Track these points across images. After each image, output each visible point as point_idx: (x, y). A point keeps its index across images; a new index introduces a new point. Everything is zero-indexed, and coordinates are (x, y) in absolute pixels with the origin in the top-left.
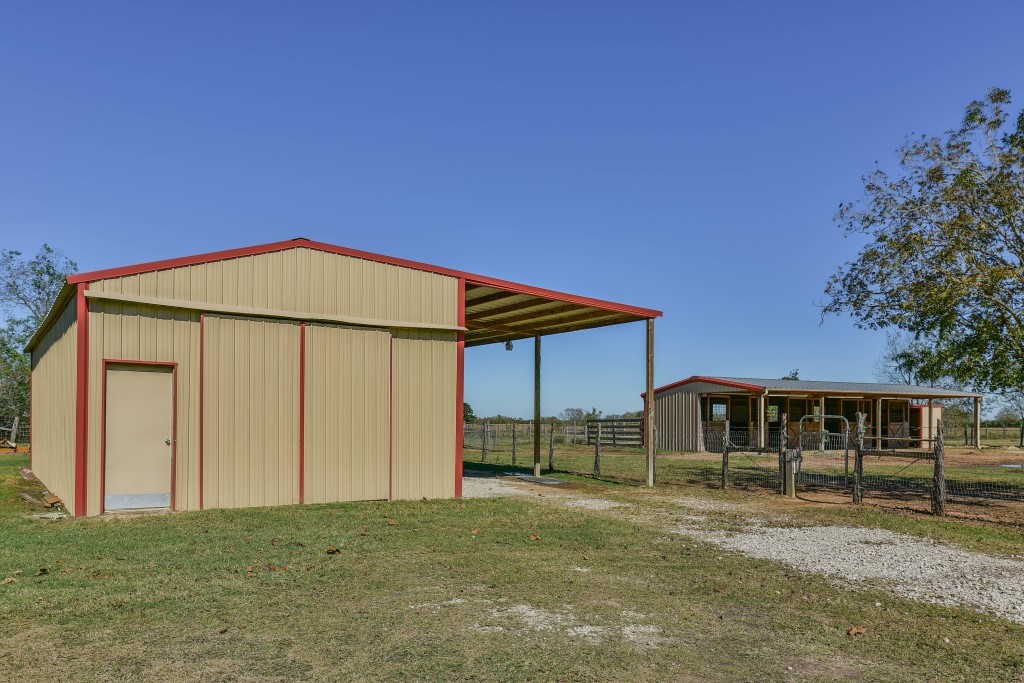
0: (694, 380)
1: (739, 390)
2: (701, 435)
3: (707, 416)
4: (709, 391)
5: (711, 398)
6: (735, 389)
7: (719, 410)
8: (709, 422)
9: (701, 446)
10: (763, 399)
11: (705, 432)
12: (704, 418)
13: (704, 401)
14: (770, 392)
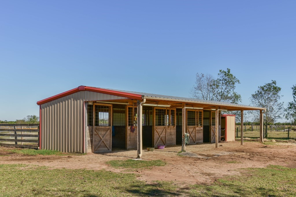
0: (81, 90)
1: (120, 98)
2: (87, 138)
3: (93, 122)
4: (95, 99)
5: (96, 106)
6: (116, 98)
7: (104, 116)
8: (94, 127)
9: (88, 149)
10: (141, 107)
11: (91, 135)
12: (90, 124)
13: (90, 109)
14: (148, 101)
